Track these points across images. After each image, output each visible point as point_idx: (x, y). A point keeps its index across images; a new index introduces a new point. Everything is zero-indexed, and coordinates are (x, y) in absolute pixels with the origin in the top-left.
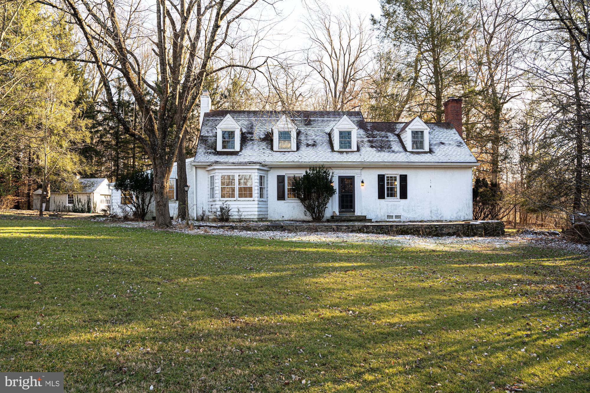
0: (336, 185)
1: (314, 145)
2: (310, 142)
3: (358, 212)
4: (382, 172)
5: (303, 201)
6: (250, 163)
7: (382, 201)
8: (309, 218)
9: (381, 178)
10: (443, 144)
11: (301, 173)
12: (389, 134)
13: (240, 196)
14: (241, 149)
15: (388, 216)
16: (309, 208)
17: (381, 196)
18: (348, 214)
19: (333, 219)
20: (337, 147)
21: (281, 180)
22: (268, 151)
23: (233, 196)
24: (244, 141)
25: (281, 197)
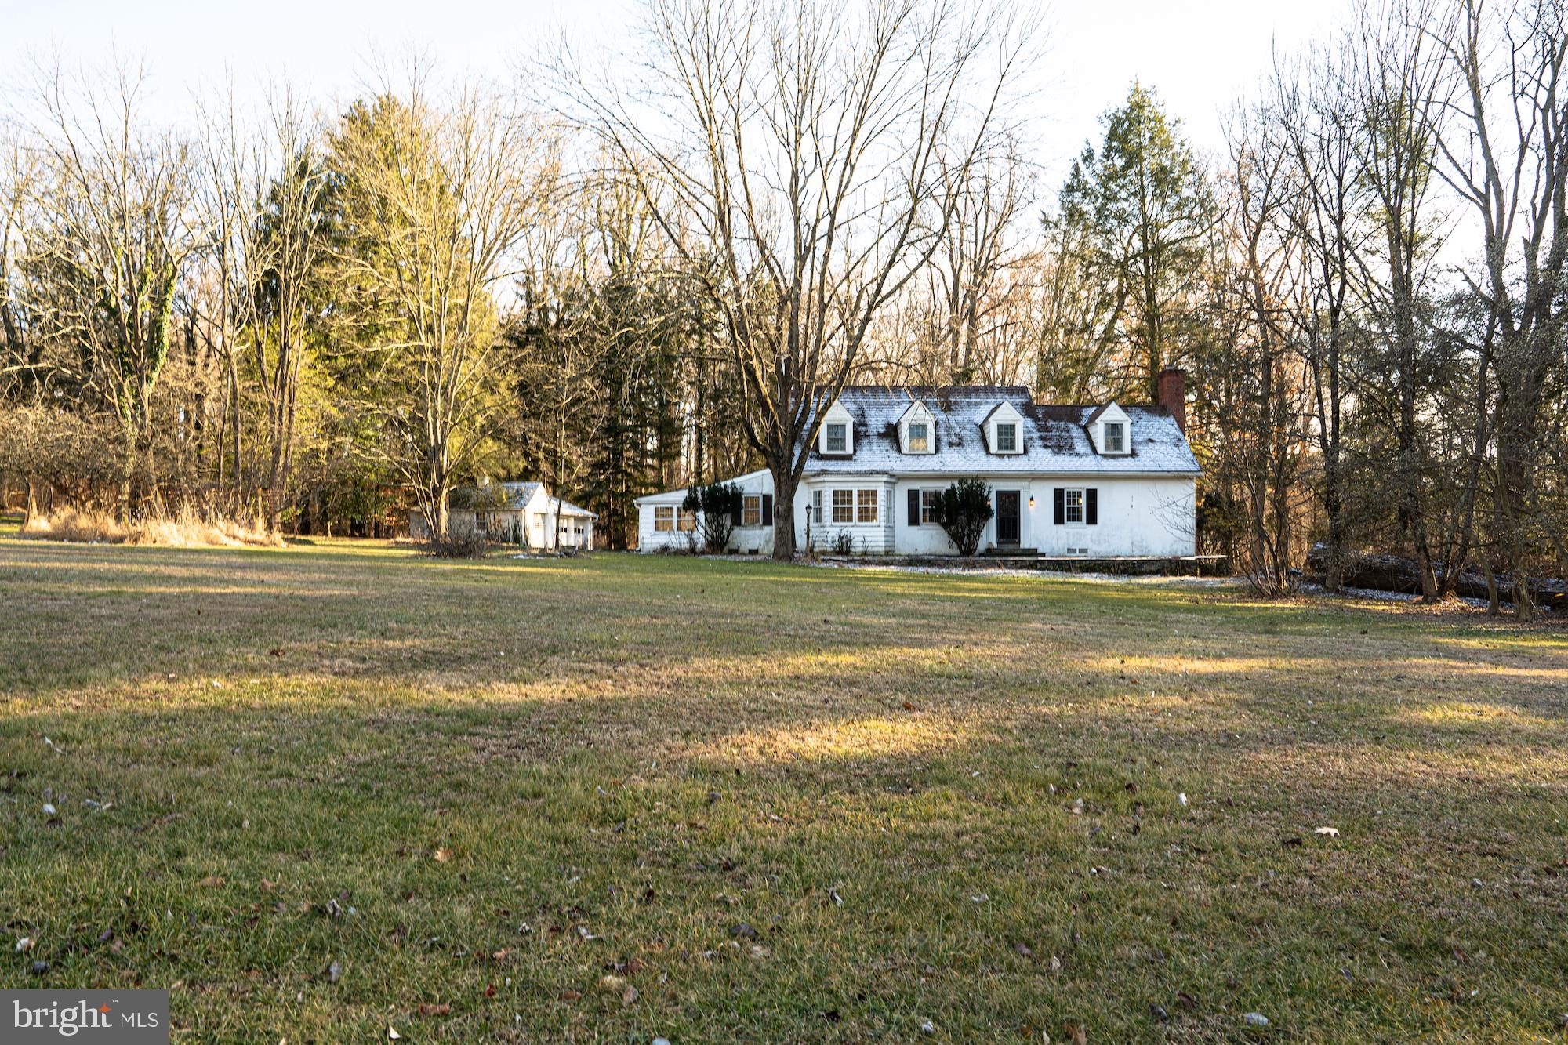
0: (993, 503)
1: (960, 444)
2: (955, 440)
3: (1026, 543)
4: (1060, 485)
5: (945, 526)
6: (871, 473)
7: (1060, 527)
8: (955, 551)
9: (1059, 494)
10: (1151, 441)
11: (944, 486)
12: (1071, 426)
13: (860, 519)
14: (855, 451)
15: (1069, 550)
16: (956, 538)
17: (1059, 520)
18: (1011, 547)
19: (989, 552)
20: (993, 448)
21: (913, 496)
22: (895, 454)
23: (850, 519)
24: (858, 437)
25: (913, 520)
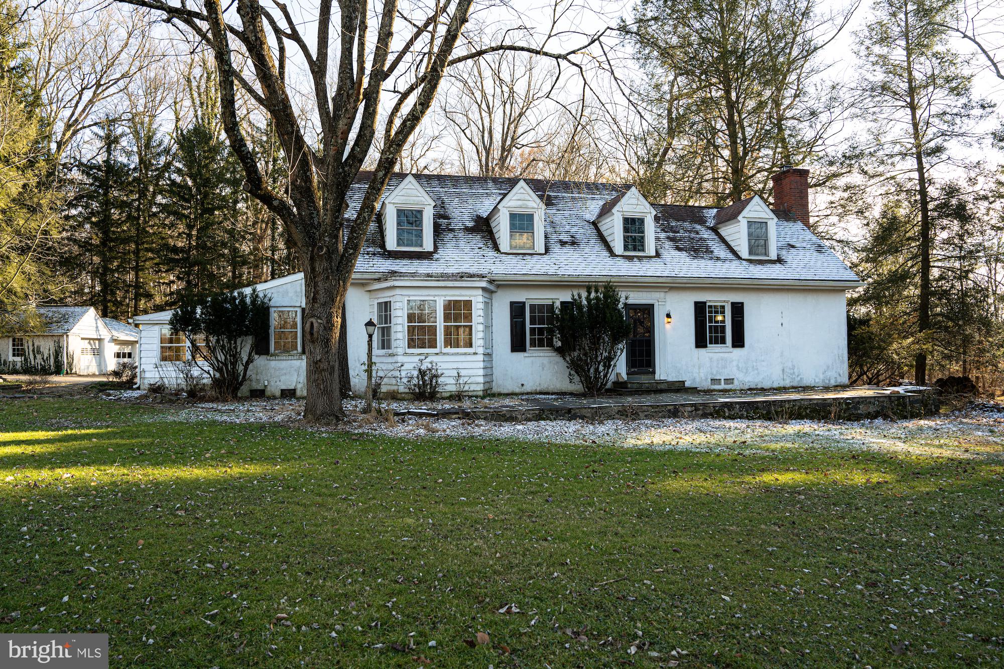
1: (574, 243)
2: (565, 237)
3: (661, 374)
4: (701, 297)
5: (560, 351)
7: (702, 351)
8: (577, 387)
9: (700, 308)
10: (793, 247)
11: (556, 297)
12: (698, 227)
13: (448, 344)
14: (436, 248)
15: (714, 381)
16: (577, 367)
17: (701, 343)
18: (644, 379)
19: (618, 388)
20: (617, 248)
21: (517, 310)
22: (491, 253)
23: (433, 345)
24: (438, 231)
25: (518, 345)
